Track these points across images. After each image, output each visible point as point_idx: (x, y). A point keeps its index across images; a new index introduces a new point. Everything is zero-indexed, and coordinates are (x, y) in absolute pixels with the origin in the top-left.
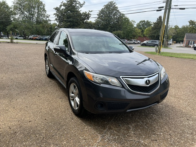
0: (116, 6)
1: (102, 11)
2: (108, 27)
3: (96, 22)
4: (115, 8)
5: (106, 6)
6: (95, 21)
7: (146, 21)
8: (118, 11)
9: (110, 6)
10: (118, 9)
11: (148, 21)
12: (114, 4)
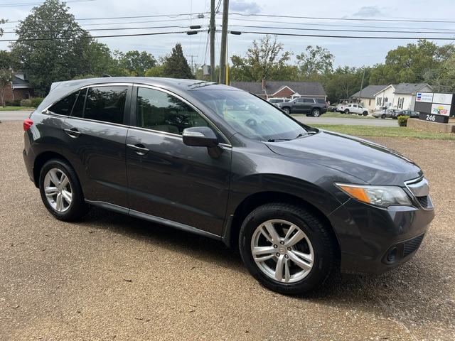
0: (67, 13)
1: (29, 24)
2: (53, 65)
3: (13, 50)
4: (66, 18)
5: (40, 9)
6: (10, 47)
7: (140, 53)
8: (75, 25)
9: (50, 10)
10: (76, 21)
11: (145, 54)
12: (61, 6)
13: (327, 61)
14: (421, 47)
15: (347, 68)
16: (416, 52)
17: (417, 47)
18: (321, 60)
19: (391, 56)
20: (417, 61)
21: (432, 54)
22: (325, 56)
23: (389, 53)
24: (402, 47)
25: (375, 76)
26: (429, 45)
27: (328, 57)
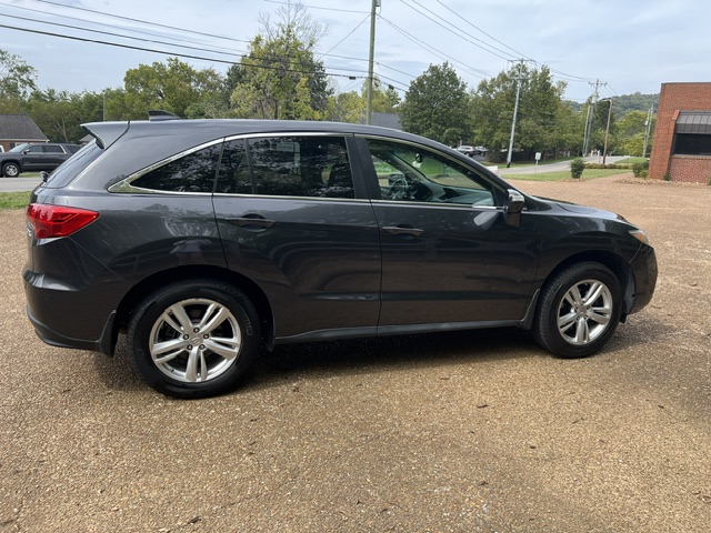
13: (24, 77)
14: (172, 69)
15: (52, 92)
16: (167, 76)
17: (168, 68)
18: (11, 75)
19: (132, 78)
20: (170, 89)
21: (189, 81)
22: (19, 69)
23: (128, 73)
24: (147, 67)
25: (112, 108)
26: (184, 67)
27: (24, 70)
